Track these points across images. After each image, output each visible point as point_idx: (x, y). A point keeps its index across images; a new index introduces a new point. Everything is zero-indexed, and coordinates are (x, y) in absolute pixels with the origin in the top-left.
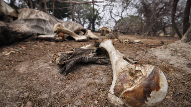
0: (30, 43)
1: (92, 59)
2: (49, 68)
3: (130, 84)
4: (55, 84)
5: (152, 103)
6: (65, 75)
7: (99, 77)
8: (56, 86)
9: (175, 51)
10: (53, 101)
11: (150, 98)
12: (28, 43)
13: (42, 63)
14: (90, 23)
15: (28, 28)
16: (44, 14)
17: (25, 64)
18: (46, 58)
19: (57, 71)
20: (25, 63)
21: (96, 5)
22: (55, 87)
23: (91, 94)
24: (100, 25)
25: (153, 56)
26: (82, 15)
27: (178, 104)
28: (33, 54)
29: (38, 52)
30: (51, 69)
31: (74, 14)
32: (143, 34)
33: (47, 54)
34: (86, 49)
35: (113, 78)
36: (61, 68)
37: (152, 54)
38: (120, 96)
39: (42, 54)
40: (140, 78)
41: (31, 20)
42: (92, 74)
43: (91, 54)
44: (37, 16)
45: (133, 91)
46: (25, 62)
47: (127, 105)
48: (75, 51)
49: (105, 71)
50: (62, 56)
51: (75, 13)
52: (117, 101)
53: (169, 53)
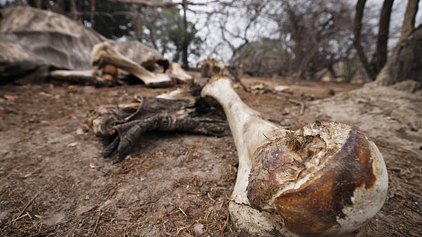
0: (30, 89)
1: (185, 121)
2: (73, 144)
3: (293, 173)
4: (89, 185)
5: (356, 223)
6: (117, 162)
7: (203, 166)
8: (91, 191)
9: (367, 103)
10: (79, 231)
11: (350, 209)
12: (25, 89)
13: (58, 133)
14: (178, 50)
15: (26, 52)
16: (67, 22)
17: (9, 136)
18: (67, 122)
19: (96, 150)
20: (8, 134)
21: (190, 10)
22: (87, 192)
23: (186, 206)
24: (198, 55)
25: (321, 116)
26: (159, 32)
27: (395, 223)
28: (35, 113)
29: (49, 109)
30: (78, 147)
31: (142, 29)
32: (289, 76)
33: (73, 113)
34: (170, 100)
35: (237, 166)
36: (105, 145)
37: (319, 112)
38: (267, 207)
39: (60, 112)
40: (321, 154)
41: (35, 35)
42: (185, 157)
43: (181, 112)
44: (49, 25)
45: (304, 192)
46: (9, 132)
47: (282, 231)
48: (143, 104)
49: (216, 149)
50: (109, 114)
51: (144, 27)
52: (256, 221)
53: (355, 109)
